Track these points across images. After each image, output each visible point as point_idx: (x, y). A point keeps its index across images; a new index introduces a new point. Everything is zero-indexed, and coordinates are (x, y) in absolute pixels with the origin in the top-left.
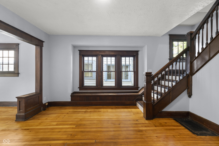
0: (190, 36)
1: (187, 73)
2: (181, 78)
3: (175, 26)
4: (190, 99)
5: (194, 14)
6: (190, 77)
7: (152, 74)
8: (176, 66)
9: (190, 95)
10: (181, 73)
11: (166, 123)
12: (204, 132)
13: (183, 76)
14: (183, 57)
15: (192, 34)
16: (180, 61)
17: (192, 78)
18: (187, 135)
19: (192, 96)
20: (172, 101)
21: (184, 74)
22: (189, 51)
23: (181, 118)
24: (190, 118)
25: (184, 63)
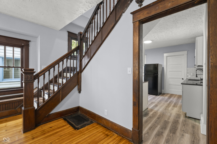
0: (80, 36)
1: (77, 71)
2: (72, 75)
3: (69, 23)
4: (80, 94)
5: (81, 16)
6: (80, 74)
7: (34, 71)
8: (67, 63)
9: (80, 91)
10: (71, 70)
11: (51, 128)
12: (86, 123)
13: (74, 73)
14: (74, 55)
15: (81, 34)
16: (71, 58)
17: (81, 75)
18: (68, 133)
19: (81, 92)
20: (62, 100)
21: (75, 71)
22: (79, 49)
23: (72, 114)
24: (79, 112)
25: (75, 61)
